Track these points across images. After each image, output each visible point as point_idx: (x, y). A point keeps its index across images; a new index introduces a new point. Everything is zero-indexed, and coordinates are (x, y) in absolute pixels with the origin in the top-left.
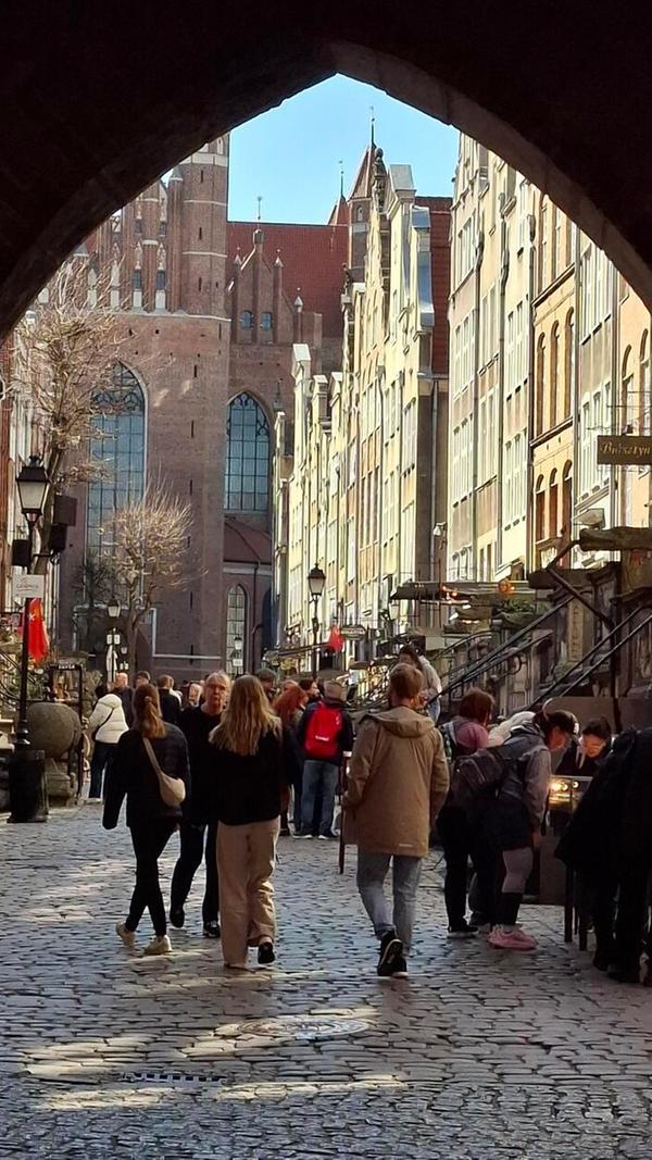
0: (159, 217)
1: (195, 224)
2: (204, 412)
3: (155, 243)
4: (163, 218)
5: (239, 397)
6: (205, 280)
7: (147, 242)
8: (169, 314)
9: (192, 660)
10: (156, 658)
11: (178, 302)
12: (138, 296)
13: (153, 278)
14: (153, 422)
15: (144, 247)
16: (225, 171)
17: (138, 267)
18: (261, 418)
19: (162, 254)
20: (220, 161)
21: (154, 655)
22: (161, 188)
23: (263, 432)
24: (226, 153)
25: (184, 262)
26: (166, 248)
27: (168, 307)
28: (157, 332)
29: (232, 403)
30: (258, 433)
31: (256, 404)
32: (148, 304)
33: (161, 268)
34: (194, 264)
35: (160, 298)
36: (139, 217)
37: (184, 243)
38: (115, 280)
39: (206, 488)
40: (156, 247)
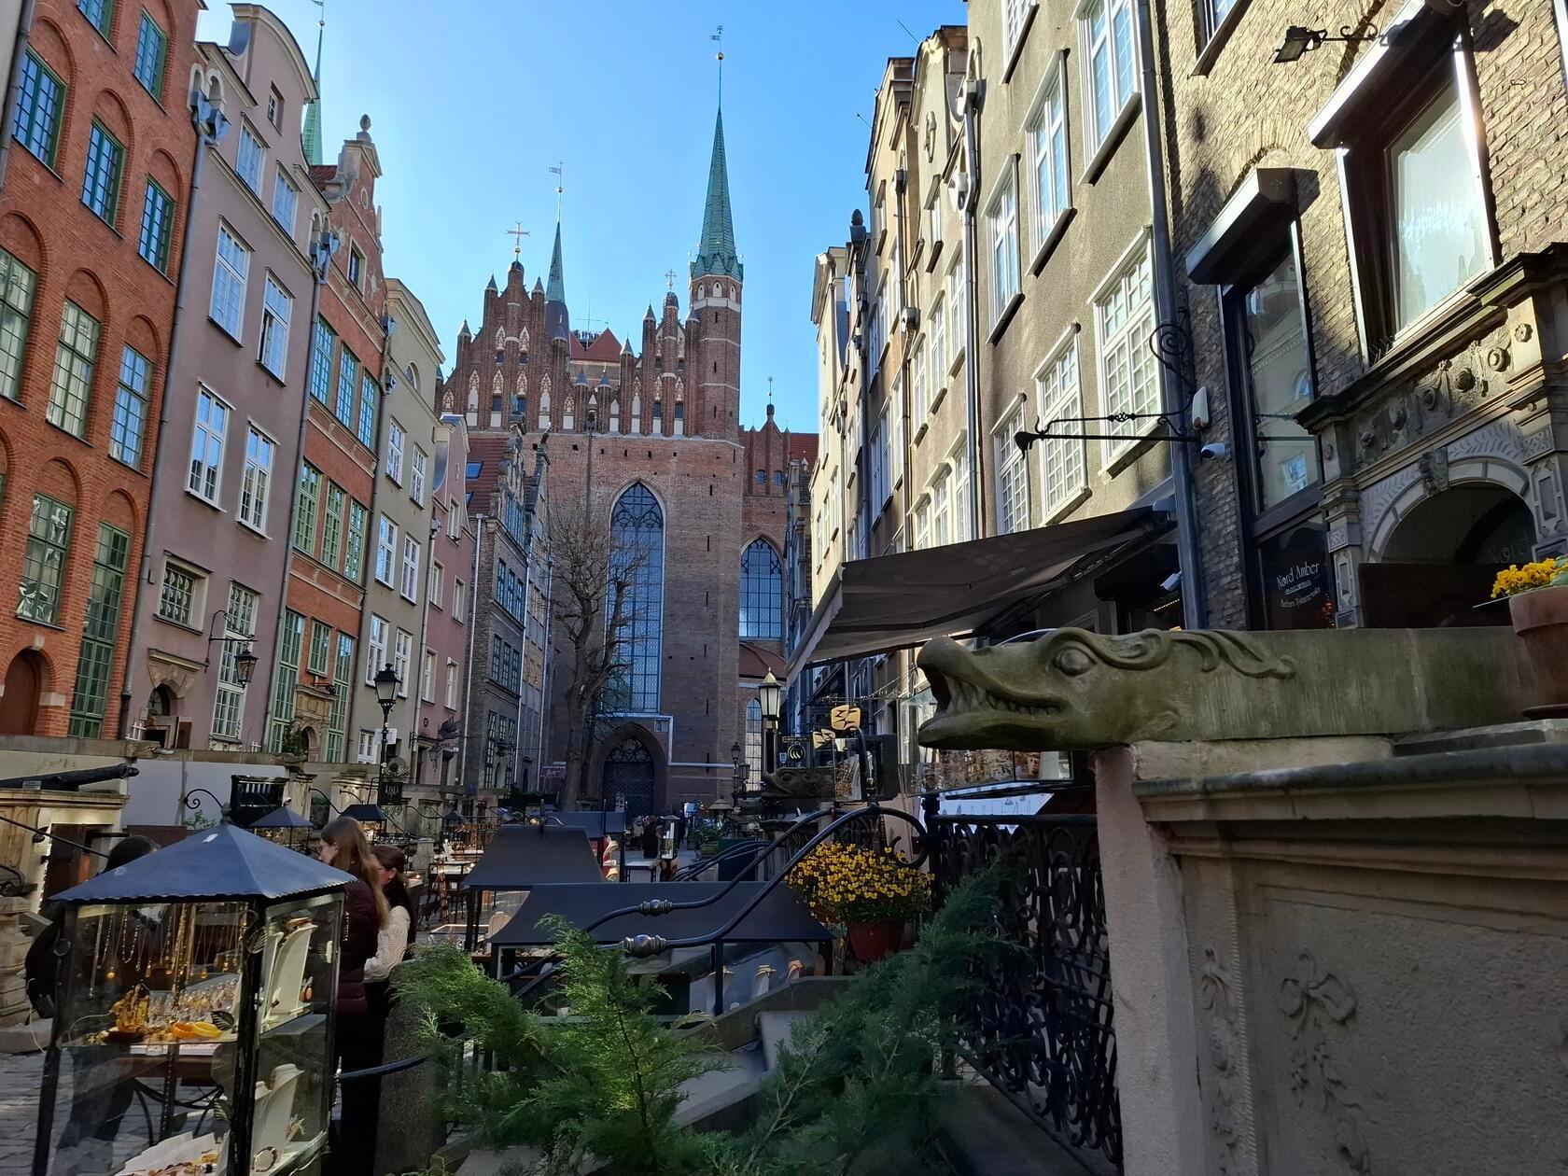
0: (677, 353)
1: (710, 360)
2: (719, 527)
3: (672, 375)
4: (681, 355)
5: (755, 541)
6: (720, 408)
7: (666, 375)
8: (686, 439)
9: (708, 768)
10: (672, 767)
11: (696, 428)
12: (657, 424)
13: (672, 409)
14: (671, 537)
15: (663, 380)
16: (737, 316)
17: (658, 398)
18: (774, 559)
19: (679, 386)
20: (733, 306)
21: (670, 763)
22: (679, 329)
23: (776, 571)
24: (739, 301)
25: (701, 392)
26: (684, 381)
27: (686, 433)
28: (675, 454)
29: (750, 547)
30: (772, 572)
31: (770, 547)
32: (667, 431)
33: (679, 399)
34: (709, 395)
35: (678, 426)
36: (659, 355)
37: (701, 378)
38: (636, 410)
39: (722, 599)
40: (674, 381)
